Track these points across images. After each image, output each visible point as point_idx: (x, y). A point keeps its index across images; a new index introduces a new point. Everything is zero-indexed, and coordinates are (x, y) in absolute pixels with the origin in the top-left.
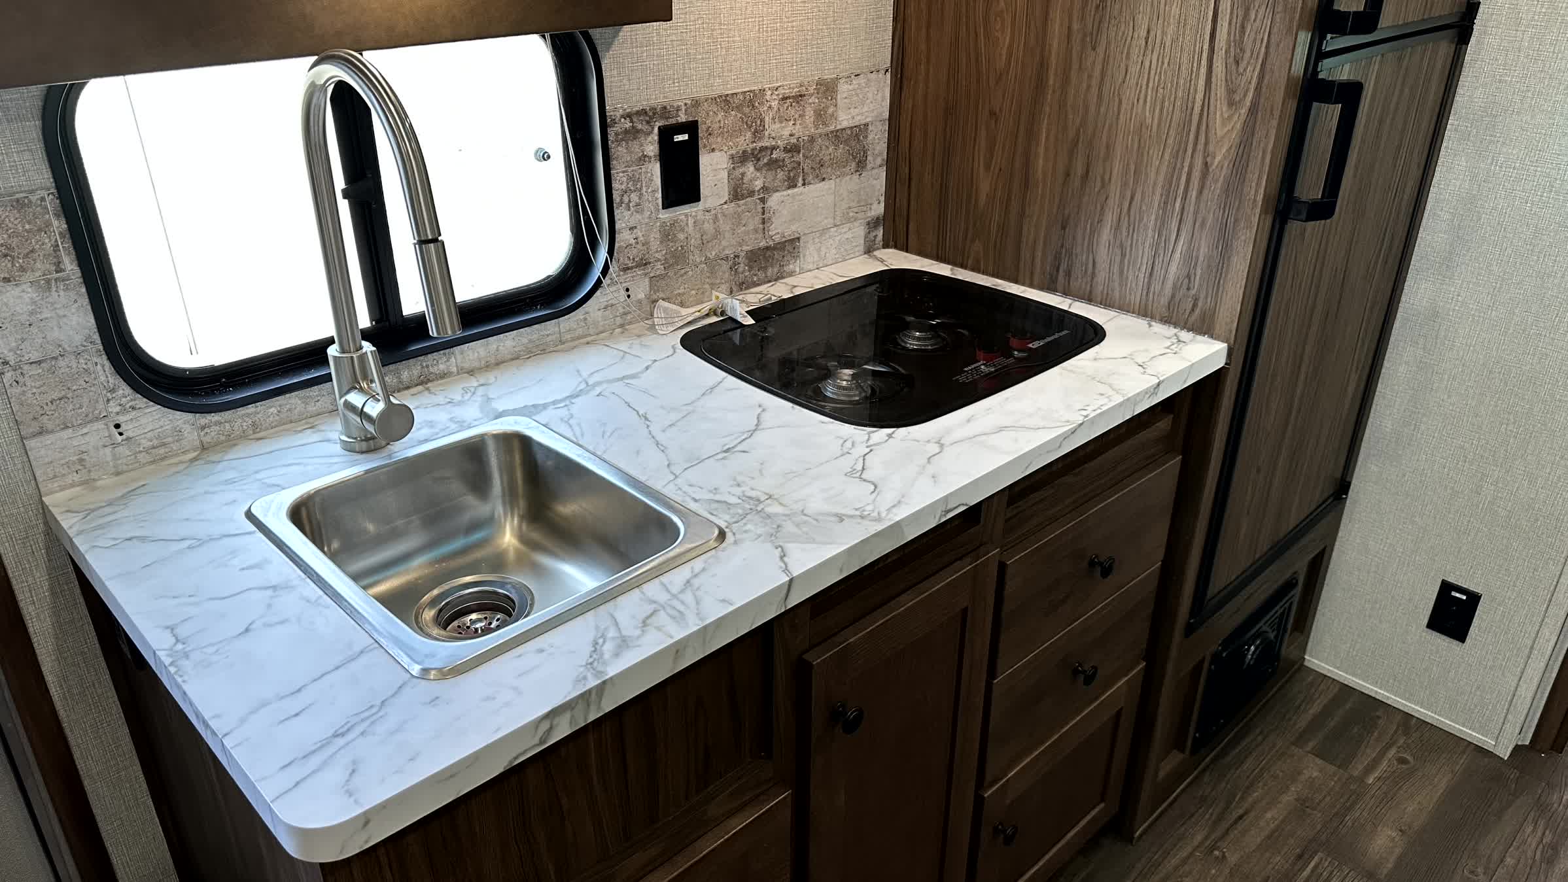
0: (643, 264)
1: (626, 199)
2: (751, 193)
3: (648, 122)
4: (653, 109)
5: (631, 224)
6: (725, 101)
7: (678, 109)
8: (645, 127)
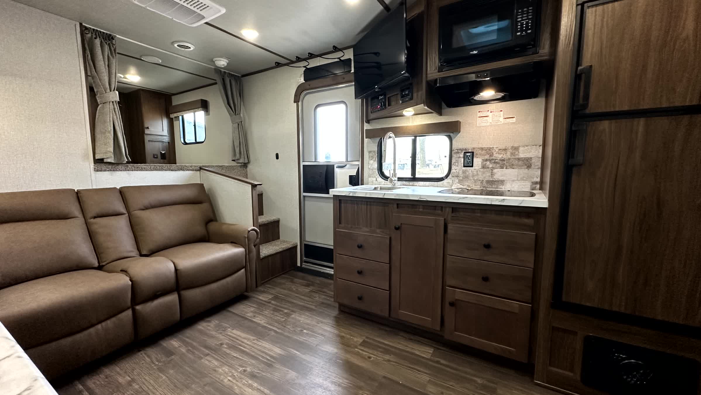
0: (457, 176)
1: (455, 164)
2: (488, 168)
3: (461, 151)
4: (463, 149)
5: (456, 168)
6: (482, 149)
7: (469, 149)
8: (461, 152)
